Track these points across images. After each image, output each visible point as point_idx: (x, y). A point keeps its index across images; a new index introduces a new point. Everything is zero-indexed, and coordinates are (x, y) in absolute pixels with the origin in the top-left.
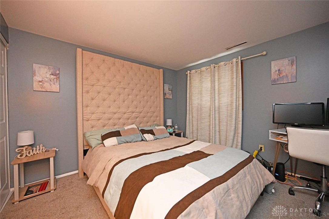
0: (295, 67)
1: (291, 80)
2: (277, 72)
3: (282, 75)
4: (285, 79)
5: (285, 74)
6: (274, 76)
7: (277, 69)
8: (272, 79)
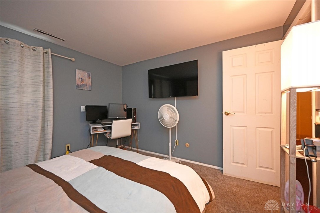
0: (90, 80)
1: (89, 89)
2: (81, 80)
3: (84, 83)
4: (85, 87)
5: (85, 83)
6: (78, 82)
7: (80, 77)
8: (77, 84)
